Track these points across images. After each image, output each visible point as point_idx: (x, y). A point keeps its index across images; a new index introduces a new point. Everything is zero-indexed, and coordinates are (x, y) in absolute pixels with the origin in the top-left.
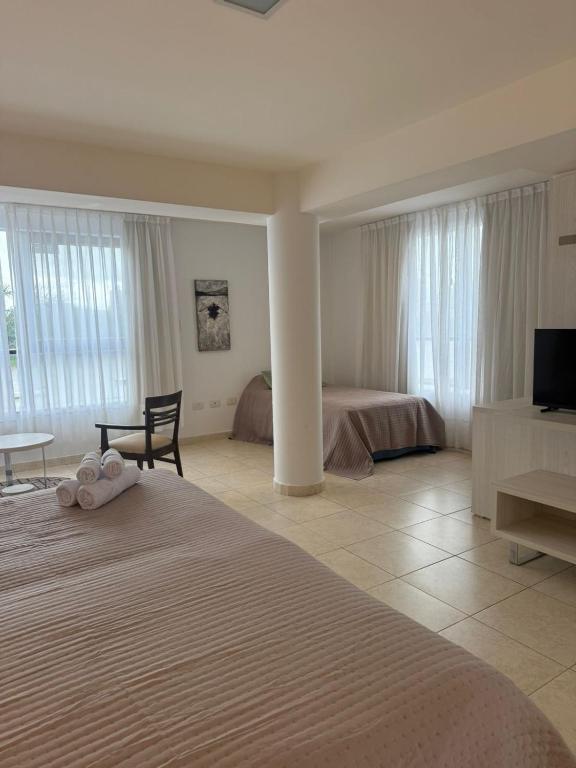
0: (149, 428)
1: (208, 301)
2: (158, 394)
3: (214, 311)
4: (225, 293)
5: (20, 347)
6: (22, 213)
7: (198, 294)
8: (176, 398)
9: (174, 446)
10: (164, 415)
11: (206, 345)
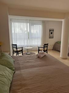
0: (44, 48)
1: (51, 32)
2: (45, 44)
3: (52, 33)
4: (53, 31)
5: (29, 37)
6: (30, 21)
7: (50, 31)
8: (47, 44)
9: (47, 50)
10: (46, 46)
11: (50, 38)
